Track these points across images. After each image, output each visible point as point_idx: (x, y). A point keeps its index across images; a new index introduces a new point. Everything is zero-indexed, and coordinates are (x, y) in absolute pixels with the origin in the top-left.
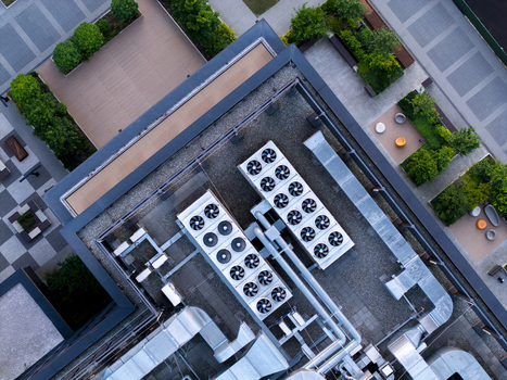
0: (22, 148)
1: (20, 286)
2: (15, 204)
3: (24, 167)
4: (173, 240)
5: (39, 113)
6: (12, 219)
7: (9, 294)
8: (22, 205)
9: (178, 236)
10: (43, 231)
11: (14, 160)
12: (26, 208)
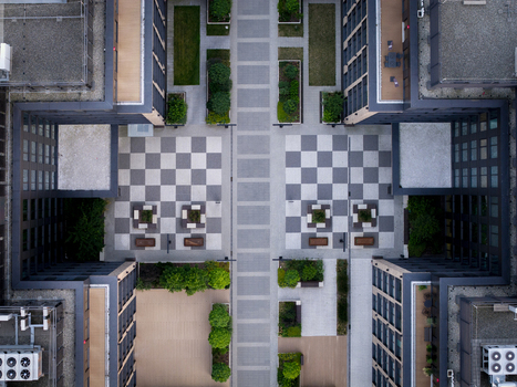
0: (191, 246)
1: (108, 188)
2: (162, 216)
3: (179, 239)
4: (32, 336)
5: (193, 280)
6: (155, 207)
7: (109, 179)
8: (159, 219)
9: (32, 341)
10: (134, 221)
11: (189, 235)
12: (155, 221)
